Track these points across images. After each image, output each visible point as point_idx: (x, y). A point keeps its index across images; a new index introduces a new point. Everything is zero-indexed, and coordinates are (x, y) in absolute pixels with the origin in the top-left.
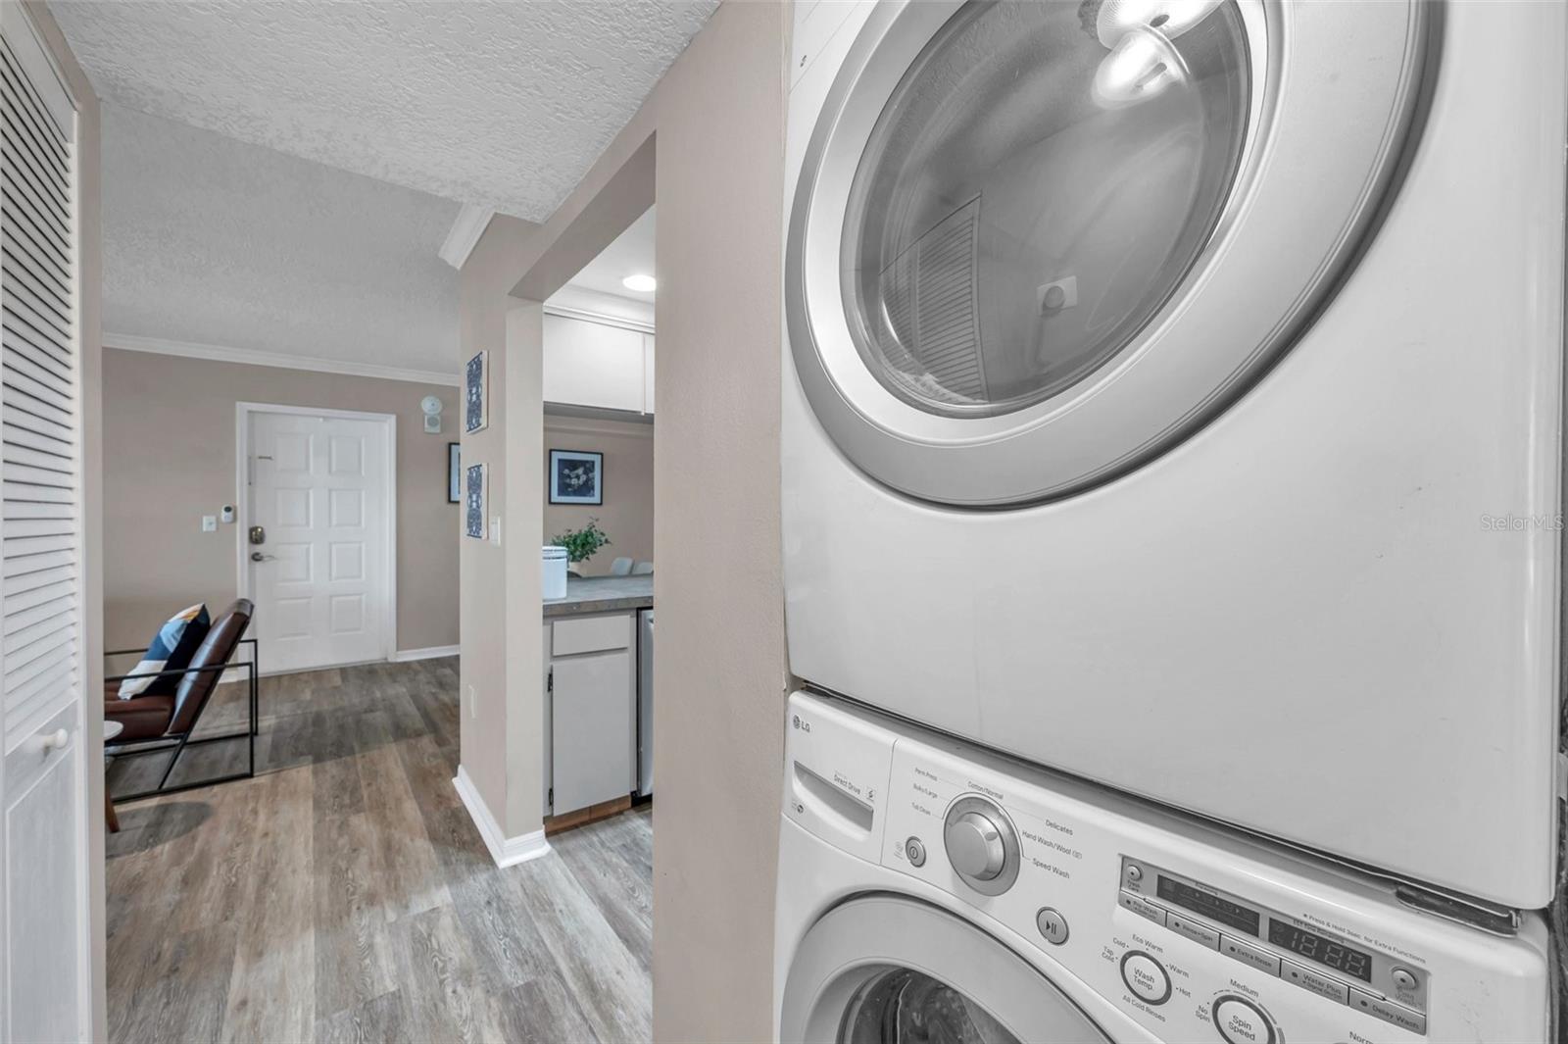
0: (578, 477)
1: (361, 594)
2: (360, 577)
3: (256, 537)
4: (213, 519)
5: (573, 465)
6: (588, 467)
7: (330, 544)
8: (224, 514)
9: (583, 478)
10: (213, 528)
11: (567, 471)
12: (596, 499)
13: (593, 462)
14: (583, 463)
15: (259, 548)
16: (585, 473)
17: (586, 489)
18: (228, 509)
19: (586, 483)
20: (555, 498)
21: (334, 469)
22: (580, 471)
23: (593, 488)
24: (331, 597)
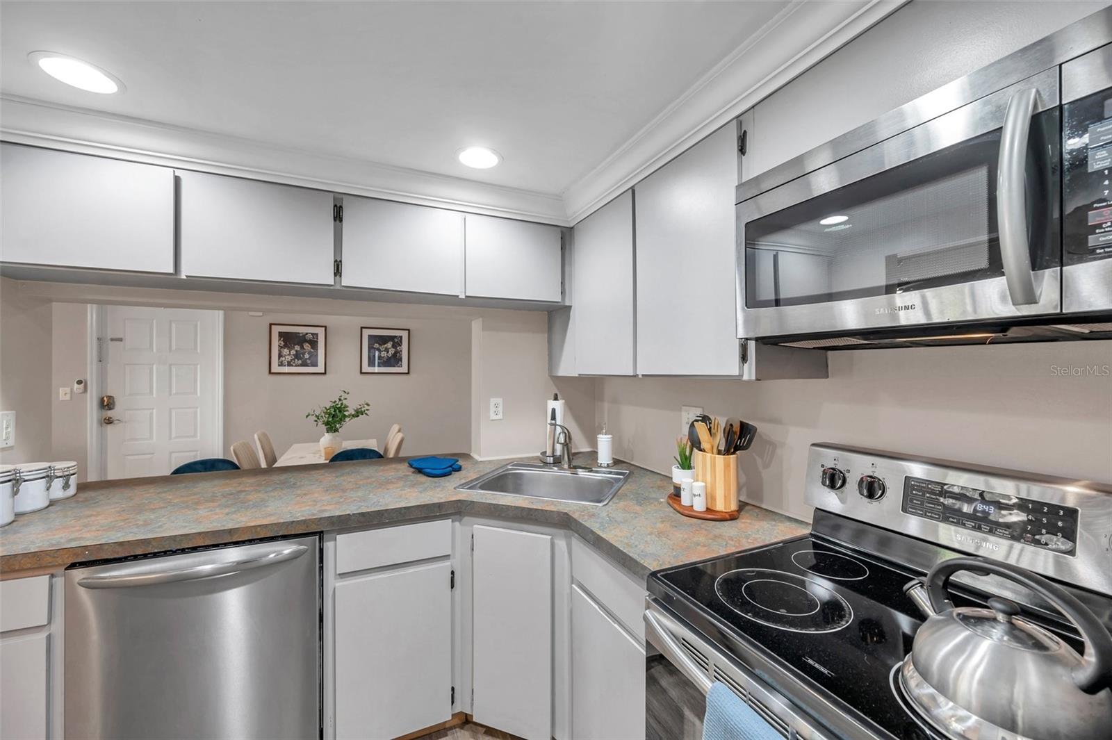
0: (387, 350)
1: (197, 451)
2: (195, 436)
3: (106, 404)
4: (68, 390)
5: (383, 340)
6: (397, 342)
7: (170, 409)
8: (76, 386)
9: (392, 351)
10: (68, 397)
11: (376, 346)
12: (404, 369)
13: (401, 337)
14: (392, 338)
15: (110, 413)
16: (394, 346)
17: (395, 360)
18: (79, 382)
19: (395, 355)
20: (366, 368)
21: (174, 347)
22: (389, 345)
23: (401, 360)
24: (171, 453)
